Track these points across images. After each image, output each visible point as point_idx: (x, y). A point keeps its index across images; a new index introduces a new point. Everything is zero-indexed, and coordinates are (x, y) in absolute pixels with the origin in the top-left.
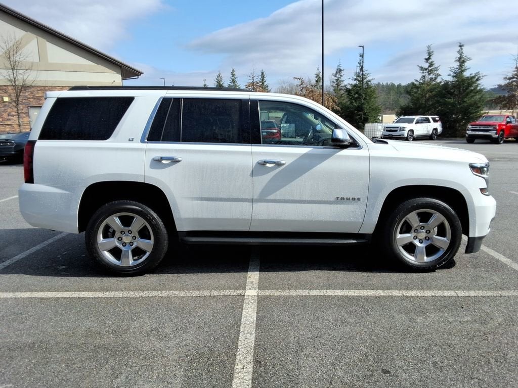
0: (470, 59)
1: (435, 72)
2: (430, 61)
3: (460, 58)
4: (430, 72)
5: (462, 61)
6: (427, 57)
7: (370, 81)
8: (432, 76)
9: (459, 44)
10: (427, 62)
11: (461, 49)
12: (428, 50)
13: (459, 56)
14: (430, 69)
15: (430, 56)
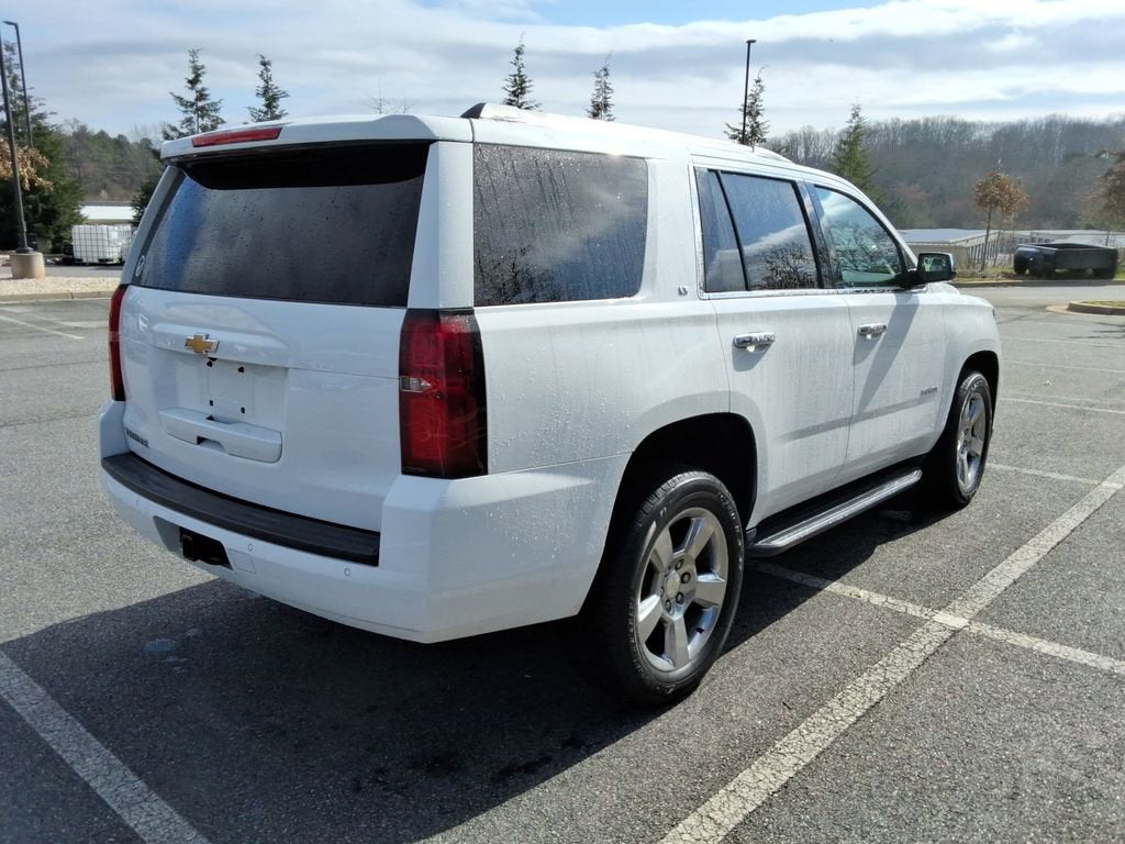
0: (285, 95)
1: (213, 114)
2: (199, 86)
3: (266, 90)
4: (202, 112)
5: (271, 98)
6: (191, 77)
7: (41, 116)
8: (206, 121)
9: (259, 59)
10: (192, 88)
11: (267, 69)
12: (193, 62)
13: (262, 84)
14: (200, 106)
15: (198, 76)
